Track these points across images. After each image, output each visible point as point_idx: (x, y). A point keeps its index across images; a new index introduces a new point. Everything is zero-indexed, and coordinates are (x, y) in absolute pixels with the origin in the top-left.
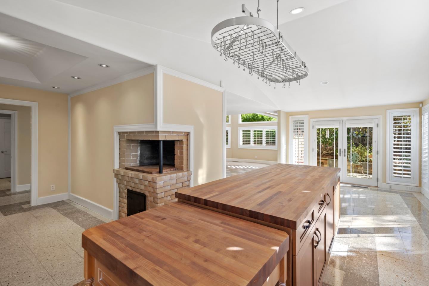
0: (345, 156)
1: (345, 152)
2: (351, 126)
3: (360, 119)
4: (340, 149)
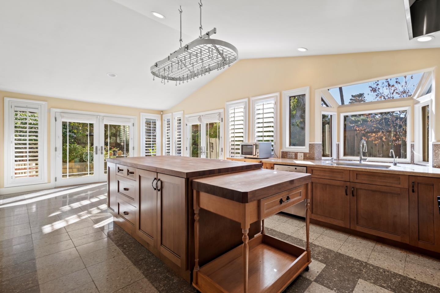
0: (102, 153)
1: (102, 150)
2: (109, 123)
3: (113, 116)
4: (96, 147)
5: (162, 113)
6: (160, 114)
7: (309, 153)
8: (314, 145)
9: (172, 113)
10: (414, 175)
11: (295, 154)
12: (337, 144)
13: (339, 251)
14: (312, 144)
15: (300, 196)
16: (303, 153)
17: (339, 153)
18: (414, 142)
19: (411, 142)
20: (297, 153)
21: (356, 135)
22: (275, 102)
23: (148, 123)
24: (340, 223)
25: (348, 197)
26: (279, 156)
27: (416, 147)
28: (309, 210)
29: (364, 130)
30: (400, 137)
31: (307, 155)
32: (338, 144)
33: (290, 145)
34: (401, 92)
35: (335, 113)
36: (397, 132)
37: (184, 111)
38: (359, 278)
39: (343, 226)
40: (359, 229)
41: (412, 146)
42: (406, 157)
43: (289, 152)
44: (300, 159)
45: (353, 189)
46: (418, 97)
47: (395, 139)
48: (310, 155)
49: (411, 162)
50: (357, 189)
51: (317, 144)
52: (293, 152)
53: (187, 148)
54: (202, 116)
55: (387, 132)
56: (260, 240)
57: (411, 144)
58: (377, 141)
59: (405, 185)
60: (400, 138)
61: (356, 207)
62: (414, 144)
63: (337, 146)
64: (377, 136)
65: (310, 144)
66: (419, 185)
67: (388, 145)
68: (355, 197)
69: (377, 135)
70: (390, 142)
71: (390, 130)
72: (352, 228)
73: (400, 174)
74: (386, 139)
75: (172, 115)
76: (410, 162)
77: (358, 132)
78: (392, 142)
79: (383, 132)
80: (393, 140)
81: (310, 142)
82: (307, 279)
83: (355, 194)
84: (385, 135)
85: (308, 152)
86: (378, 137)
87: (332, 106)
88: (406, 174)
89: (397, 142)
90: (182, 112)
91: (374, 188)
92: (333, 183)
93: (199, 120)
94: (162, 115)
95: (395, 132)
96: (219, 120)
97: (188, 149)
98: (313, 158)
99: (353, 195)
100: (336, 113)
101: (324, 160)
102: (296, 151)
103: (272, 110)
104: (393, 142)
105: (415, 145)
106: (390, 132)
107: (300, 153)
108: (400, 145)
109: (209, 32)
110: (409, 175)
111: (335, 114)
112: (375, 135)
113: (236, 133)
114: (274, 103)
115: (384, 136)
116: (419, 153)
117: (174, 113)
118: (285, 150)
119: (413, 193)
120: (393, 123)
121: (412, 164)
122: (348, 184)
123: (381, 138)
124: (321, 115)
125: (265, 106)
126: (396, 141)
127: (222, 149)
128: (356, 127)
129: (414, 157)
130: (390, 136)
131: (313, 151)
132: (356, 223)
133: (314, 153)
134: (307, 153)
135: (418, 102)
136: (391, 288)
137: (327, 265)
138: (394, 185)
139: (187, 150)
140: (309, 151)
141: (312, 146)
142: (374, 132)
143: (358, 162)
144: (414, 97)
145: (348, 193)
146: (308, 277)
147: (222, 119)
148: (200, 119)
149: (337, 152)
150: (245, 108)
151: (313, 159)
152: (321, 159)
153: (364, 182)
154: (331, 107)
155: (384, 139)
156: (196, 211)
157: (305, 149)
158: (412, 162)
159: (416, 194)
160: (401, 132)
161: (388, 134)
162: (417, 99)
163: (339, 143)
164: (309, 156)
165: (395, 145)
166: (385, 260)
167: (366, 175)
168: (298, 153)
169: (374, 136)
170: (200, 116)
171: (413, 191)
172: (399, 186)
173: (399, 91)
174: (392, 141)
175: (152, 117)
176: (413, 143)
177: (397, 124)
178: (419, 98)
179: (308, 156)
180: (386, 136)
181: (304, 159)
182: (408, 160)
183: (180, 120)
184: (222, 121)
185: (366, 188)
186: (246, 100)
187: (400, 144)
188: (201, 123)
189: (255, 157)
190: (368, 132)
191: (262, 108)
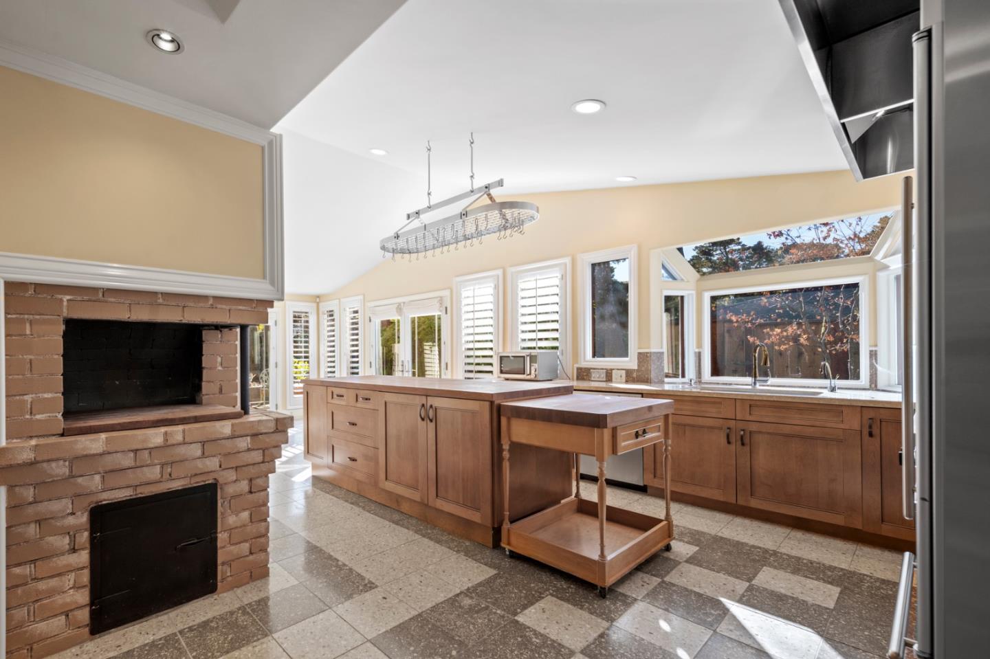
5: (318, 300)
6: (315, 302)
7: (638, 370)
8: (648, 355)
9: (339, 299)
10: (872, 405)
11: (607, 373)
12: (695, 353)
13: (720, 534)
14: (644, 353)
15: (659, 431)
16: (624, 371)
17: (702, 370)
18: (876, 346)
19: (870, 346)
20: (612, 370)
21: (729, 331)
22: (562, 275)
23: (296, 318)
24: (717, 495)
25: (732, 447)
26: (571, 377)
27: (882, 356)
28: (669, 456)
29: (751, 322)
30: (846, 335)
31: (632, 374)
32: (700, 353)
33: (594, 356)
34: (847, 237)
35: (691, 292)
36: (837, 325)
37: (364, 295)
38: (763, 566)
39: (722, 499)
40: (754, 503)
41: (873, 355)
42: (857, 377)
43: (594, 369)
44: (619, 380)
45: (742, 433)
46: (885, 257)
47: (832, 339)
48: (640, 374)
49: (870, 385)
50: (750, 432)
51: (655, 353)
52: (603, 369)
53: (371, 363)
54: (404, 303)
55: (811, 323)
56: (575, 507)
57: (871, 351)
58: (785, 344)
59: (854, 423)
60: (846, 338)
61: (748, 464)
62: (876, 351)
63: (695, 356)
64: (785, 334)
65: (639, 354)
66: (883, 423)
67: (815, 354)
68: (747, 448)
69: (786, 331)
70: (820, 347)
71: (818, 320)
72: (741, 502)
73: (842, 403)
74: (808, 339)
75: (340, 302)
76: (868, 387)
77: (736, 325)
78: (823, 347)
79: (799, 325)
80: (826, 341)
81: (639, 348)
82: (671, 559)
83: (747, 440)
84: (805, 332)
85: (636, 368)
86: (787, 336)
87: (684, 278)
88: (855, 404)
89: (838, 347)
90: (361, 297)
91: (787, 429)
92: (700, 421)
93: (397, 312)
94: (318, 303)
95: (832, 322)
96: (441, 311)
97: (373, 364)
98: (648, 379)
99: (743, 444)
100: (694, 292)
101: (668, 383)
102: (609, 367)
103: (556, 290)
104: (828, 346)
105: (878, 353)
106: (819, 323)
107: (618, 369)
108: (845, 354)
109: (489, 185)
110: (862, 407)
111: (692, 294)
112: (782, 332)
113: (477, 334)
114: (560, 276)
115: (805, 334)
116: (889, 368)
117: (342, 300)
118: (583, 365)
119: (870, 438)
120: (828, 304)
121: (873, 390)
122: (732, 424)
123: (796, 339)
124: (661, 296)
125: (540, 284)
126: (835, 343)
127: (447, 364)
128: (731, 316)
129: (876, 377)
130: (817, 332)
131: (647, 366)
132: (749, 493)
133: (648, 371)
134: (634, 370)
135: (886, 267)
136: (823, 580)
137: (701, 548)
138: (829, 425)
139: (371, 367)
140: (638, 366)
141: (643, 358)
142: (777, 325)
143: (750, 387)
144: (876, 255)
145: (733, 439)
146: (672, 557)
147: (446, 308)
148: (399, 309)
149: (697, 369)
150: (496, 287)
151: (647, 382)
152: (663, 381)
153: (767, 420)
154: (682, 280)
155: (803, 340)
156: (506, 447)
157: (631, 362)
158: (873, 386)
159: (876, 441)
160: (849, 324)
161: (813, 328)
162: (882, 261)
163: (700, 350)
164: (637, 376)
165: (834, 352)
166: (812, 550)
167: (770, 407)
168: (614, 369)
169: (778, 335)
170: (400, 304)
171: (871, 435)
172: (842, 426)
173: (841, 234)
174: (825, 344)
175: (301, 307)
176: (874, 349)
177: (837, 306)
178: (888, 259)
179: (635, 375)
180: (809, 334)
181: (627, 380)
182: (863, 383)
183: (356, 312)
184: (446, 313)
185: (771, 431)
186: (500, 272)
187: (846, 350)
188: (400, 315)
189: (528, 377)
190: (762, 326)
191: (534, 286)
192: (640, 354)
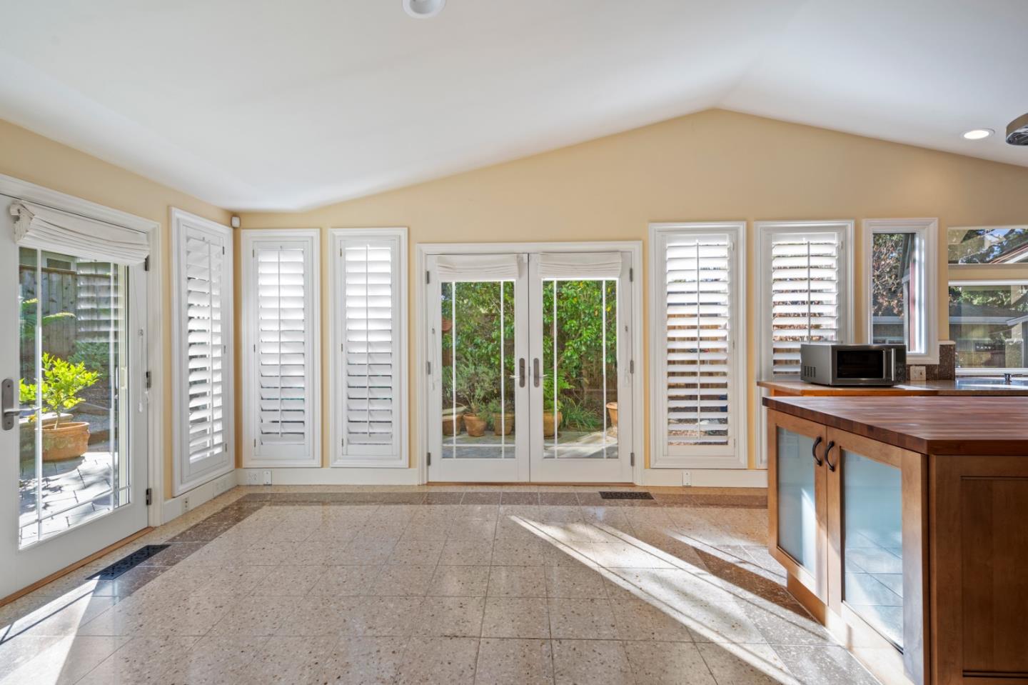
7: (940, 365)
8: (952, 348)
9: (321, 229)
14: (947, 345)
16: (925, 367)
20: (909, 366)
22: (842, 243)
31: (934, 370)
44: (918, 381)
48: (943, 370)
53: (429, 364)
54: (529, 255)
81: (939, 340)
85: (937, 363)
93: (509, 269)
98: (951, 376)
107: (916, 365)
114: (838, 244)
125: (814, 250)
131: (951, 360)
134: (936, 365)
140: (941, 360)
141: (946, 351)
147: (632, 271)
150: (735, 248)
151: (950, 379)
157: (931, 357)
164: (940, 372)
168: (911, 365)
179: (936, 371)
181: (927, 379)
186: (740, 225)
191: (806, 253)
192: (942, 346)
